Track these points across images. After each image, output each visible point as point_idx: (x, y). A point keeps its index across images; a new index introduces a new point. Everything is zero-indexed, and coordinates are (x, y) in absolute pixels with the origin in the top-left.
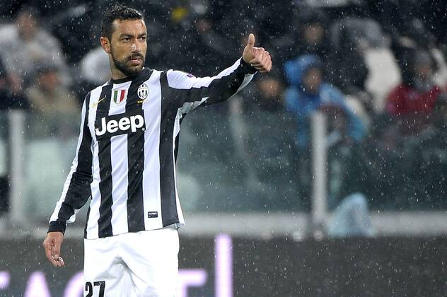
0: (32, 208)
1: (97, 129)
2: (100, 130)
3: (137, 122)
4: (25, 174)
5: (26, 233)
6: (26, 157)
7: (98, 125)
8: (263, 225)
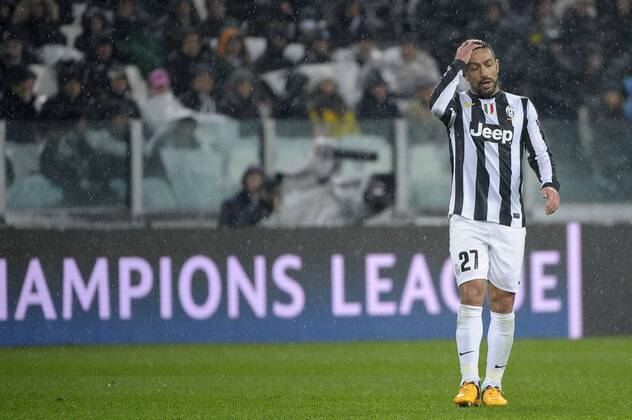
0: (414, 200)
1: (473, 130)
2: (476, 131)
3: (508, 136)
4: (408, 171)
5: (408, 221)
6: (409, 158)
7: (474, 126)
8: (606, 214)
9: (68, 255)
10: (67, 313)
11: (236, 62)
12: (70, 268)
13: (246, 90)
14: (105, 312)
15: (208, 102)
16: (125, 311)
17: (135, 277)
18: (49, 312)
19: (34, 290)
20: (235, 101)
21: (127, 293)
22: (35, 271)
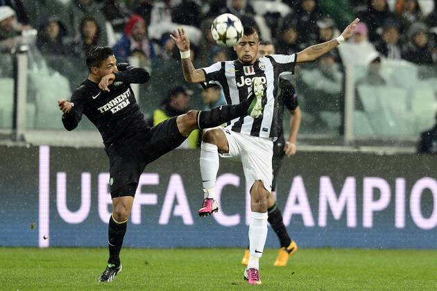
9: (324, 174)
10: (322, 222)
11: (411, 18)
12: (325, 184)
13: (422, 40)
14: (352, 222)
15: (394, 50)
16: (368, 222)
17: (377, 194)
18: (308, 221)
19: (297, 202)
20: (414, 49)
21: (370, 206)
22: (298, 186)
